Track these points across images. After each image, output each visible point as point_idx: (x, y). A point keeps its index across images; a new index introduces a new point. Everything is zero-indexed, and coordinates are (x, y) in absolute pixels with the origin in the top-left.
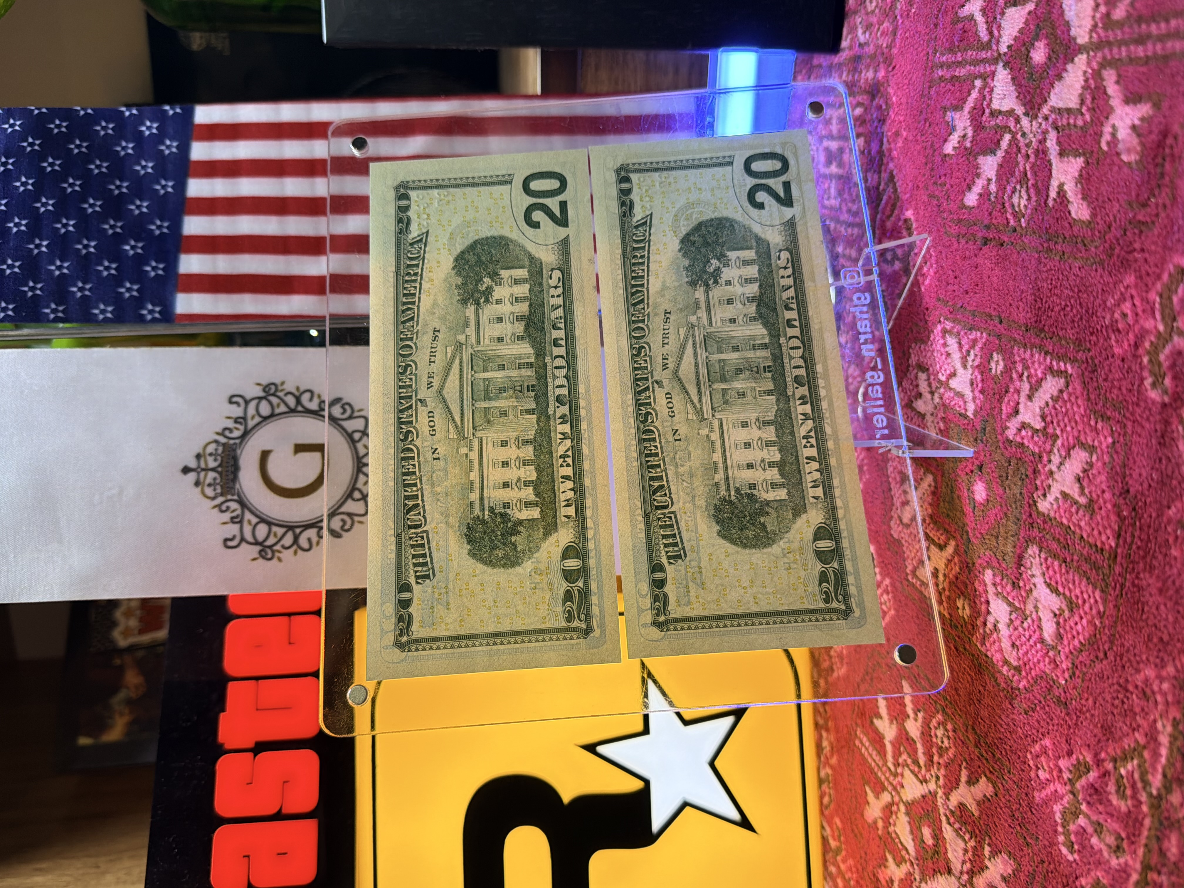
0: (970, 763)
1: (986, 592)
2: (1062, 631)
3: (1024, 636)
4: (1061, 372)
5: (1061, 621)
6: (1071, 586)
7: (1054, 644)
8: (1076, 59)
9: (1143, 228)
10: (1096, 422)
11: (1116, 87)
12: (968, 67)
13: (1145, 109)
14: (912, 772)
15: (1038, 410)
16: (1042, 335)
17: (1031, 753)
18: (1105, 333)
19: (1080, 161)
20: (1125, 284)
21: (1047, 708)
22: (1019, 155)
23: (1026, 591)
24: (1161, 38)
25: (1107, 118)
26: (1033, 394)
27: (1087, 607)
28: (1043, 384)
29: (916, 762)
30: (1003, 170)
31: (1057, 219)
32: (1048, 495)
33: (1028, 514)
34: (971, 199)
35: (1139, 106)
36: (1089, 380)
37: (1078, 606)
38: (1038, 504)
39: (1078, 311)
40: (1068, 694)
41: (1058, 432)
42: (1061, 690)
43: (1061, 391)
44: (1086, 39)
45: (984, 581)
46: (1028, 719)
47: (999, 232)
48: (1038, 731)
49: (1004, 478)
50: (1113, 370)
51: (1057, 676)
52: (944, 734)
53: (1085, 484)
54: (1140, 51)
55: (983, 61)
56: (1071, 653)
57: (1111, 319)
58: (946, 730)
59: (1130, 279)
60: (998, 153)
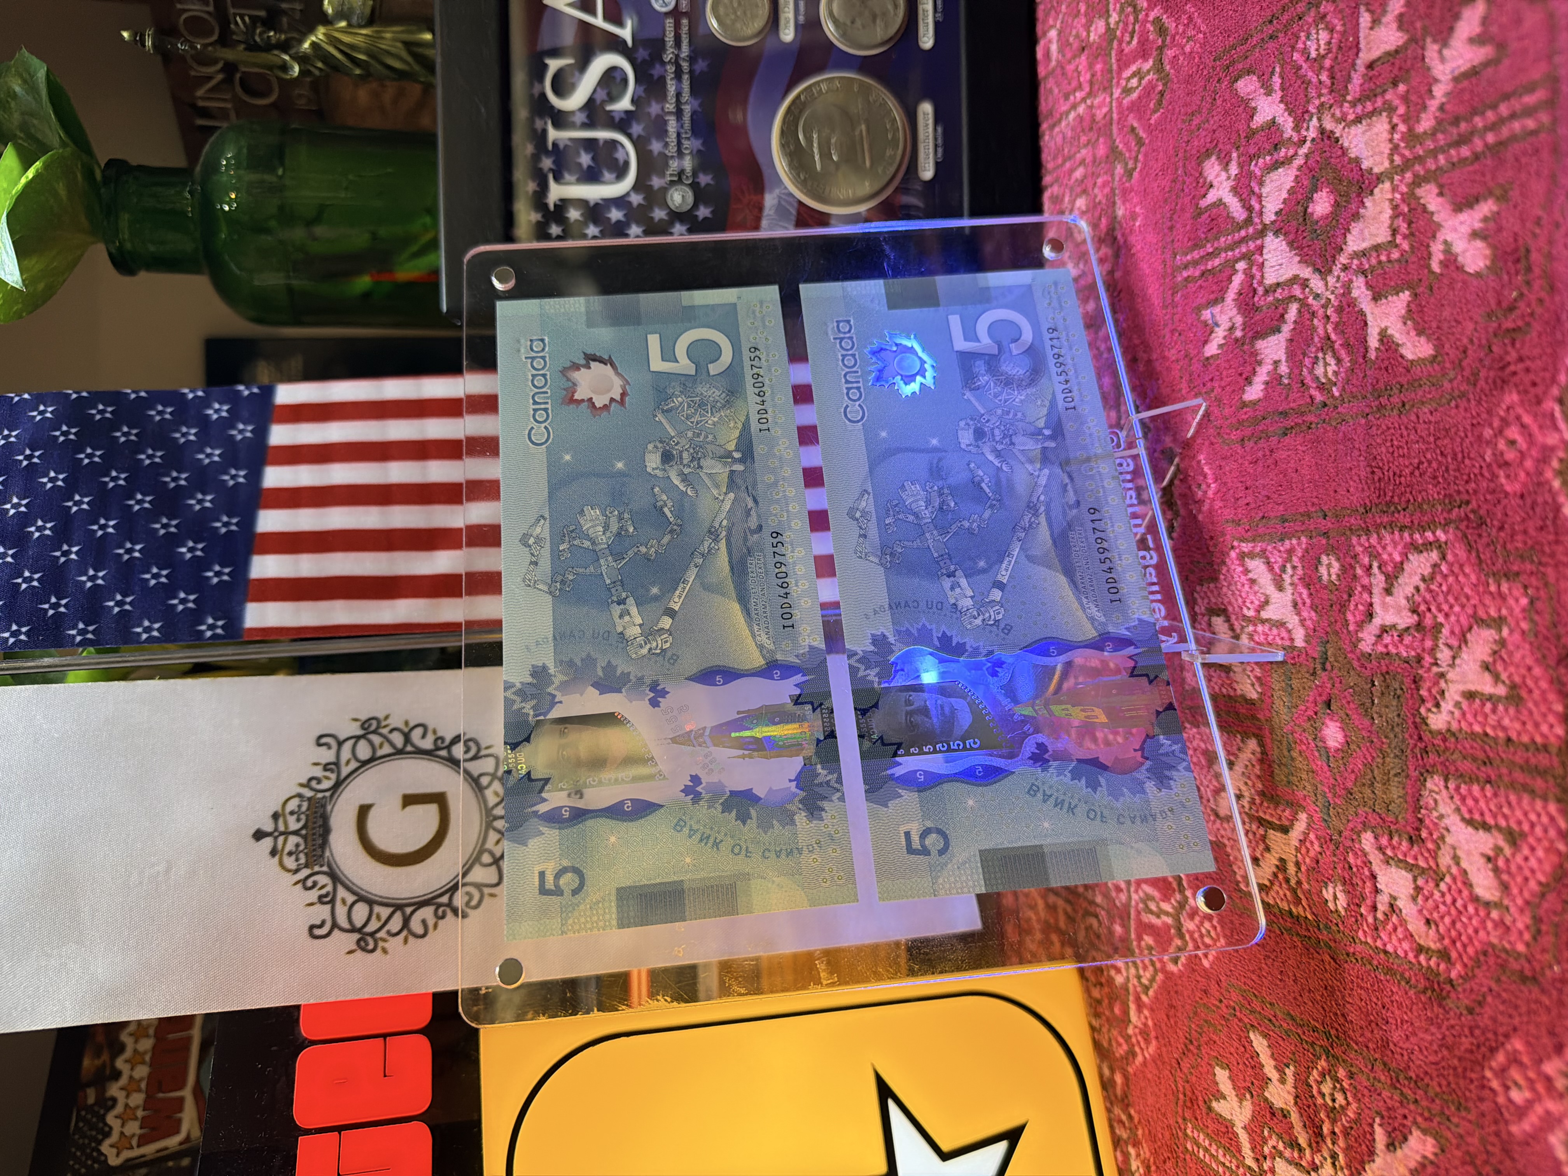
0: (1388, 1117)
1: (1368, 863)
2: (1505, 877)
3: (1444, 903)
4: (1431, 543)
5: (1501, 863)
6: (1506, 810)
7: (1496, 899)
8: (1376, 191)
9: (1514, 335)
10: (1499, 586)
11: (1440, 199)
12: (1223, 255)
13: (1487, 207)
14: (1290, 1162)
15: (1404, 602)
16: (1392, 508)
17: (1491, 1068)
18: (1487, 474)
19: (1406, 296)
20: (1504, 407)
21: (1504, 995)
22: (1315, 321)
23: (1434, 842)
24: (1492, 127)
25: (1434, 237)
26: (1392, 585)
27: (1538, 830)
28: (1405, 566)
29: (1293, 1144)
30: (1294, 343)
31: (1386, 369)
32: (1442, 703)
33: (1416, 737)
34: (1254, 392)
35: (1476, 207)
36: (1475, 537)
37: (1523, 835)
38: (1429, 721)
39: (1440, 463)
40: (1535, 963)
41: (1441, 619)
42: (1523, 961)
43: (1435, 566)
44: (1387, 164)
45: (1362, 850)
46: (1475, 1020)
47: (1302, 414)
48: (1495, 1034)
49: (1368, 705)
50: (1510, 513)
51: (1510, 942)
52: (1335, 1087)
53: (1500, 667)
54: (1465, 151)
55: (1243, 240)
56: (1527, 903)
57: (1494, 454)
58: (1336, 1080)
59: (1512, 397)
60: (1283, 328)
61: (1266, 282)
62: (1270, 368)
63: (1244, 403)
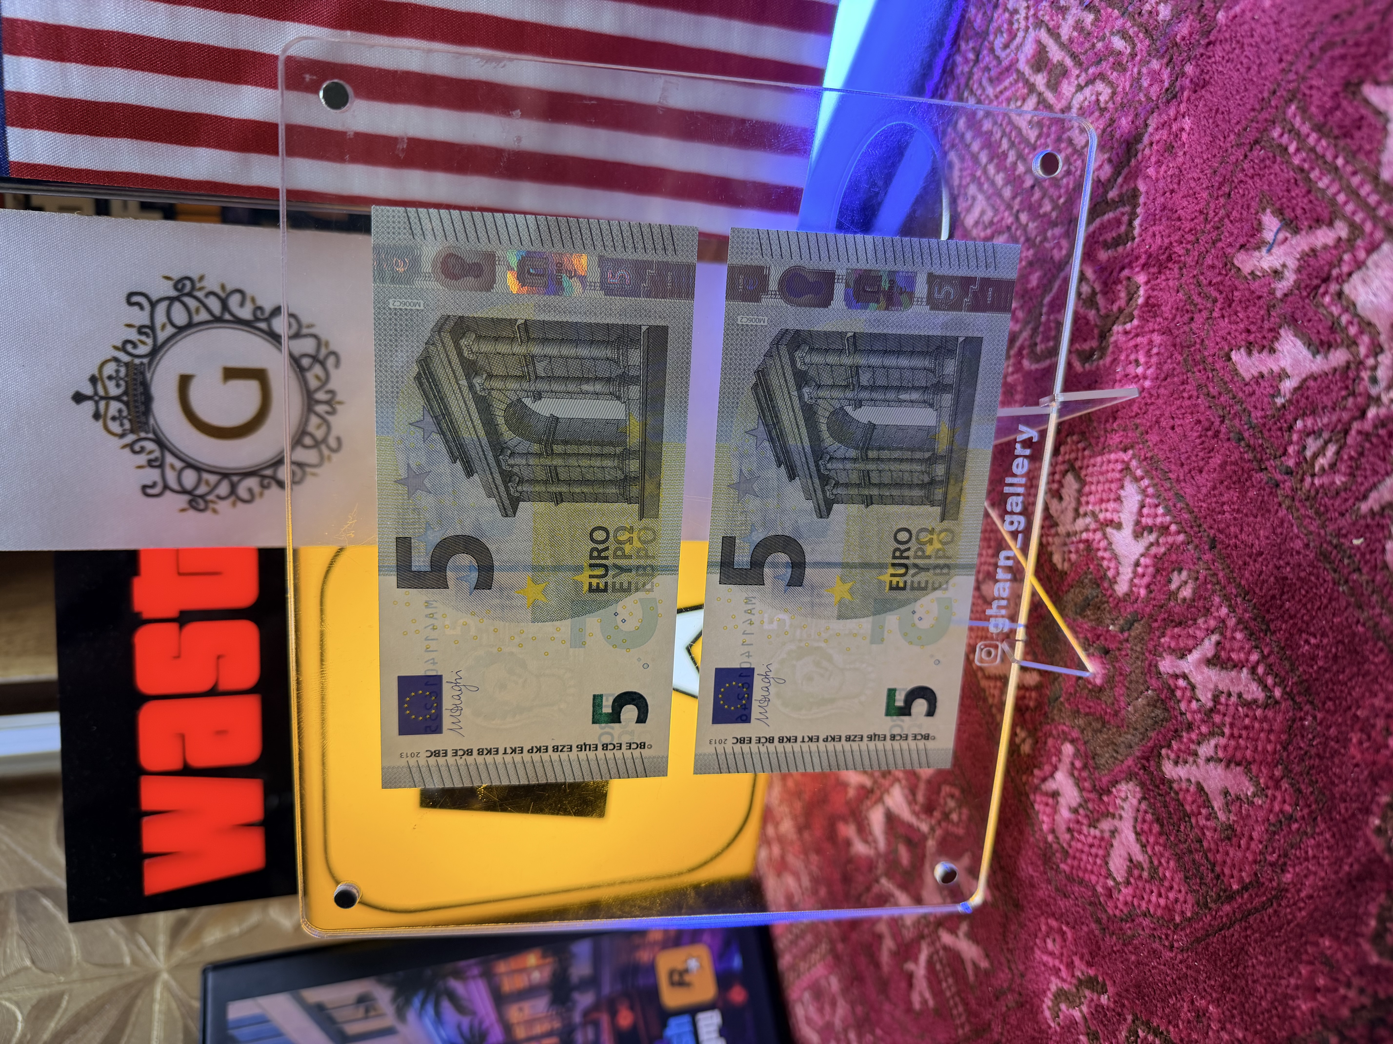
1: (1058, 758)
3: (1086, 837)
4: (1266, 686)
7: (1117, 879)
10: (1282, 778)
12: (1336, 187)
15: (1212, 686)
21: (1081, 911)
23: (1107, 809)
26: (1215, 665)
27: (1172, 894)
28: (1235, 670)
29: (913, 793)
30: (1314, 386)
32: (1180, 766)
33: (1145, 755)
34: (1246, 364)
37: (1161, 883)
38: (1162, 762)
40: (1111, 926)
42: (1105, 916)
43: (1255, 702)
45: (1060, 749)
48: (1062, 915)
51: (1106, 902)
53: (1233, 807)
55: (1366, 206)
56: (1133, 905)
57: (1368, 718)
60: (1319, 358)
61: (1347, 288)
62: (1276, 369)
63: (1229, 359)
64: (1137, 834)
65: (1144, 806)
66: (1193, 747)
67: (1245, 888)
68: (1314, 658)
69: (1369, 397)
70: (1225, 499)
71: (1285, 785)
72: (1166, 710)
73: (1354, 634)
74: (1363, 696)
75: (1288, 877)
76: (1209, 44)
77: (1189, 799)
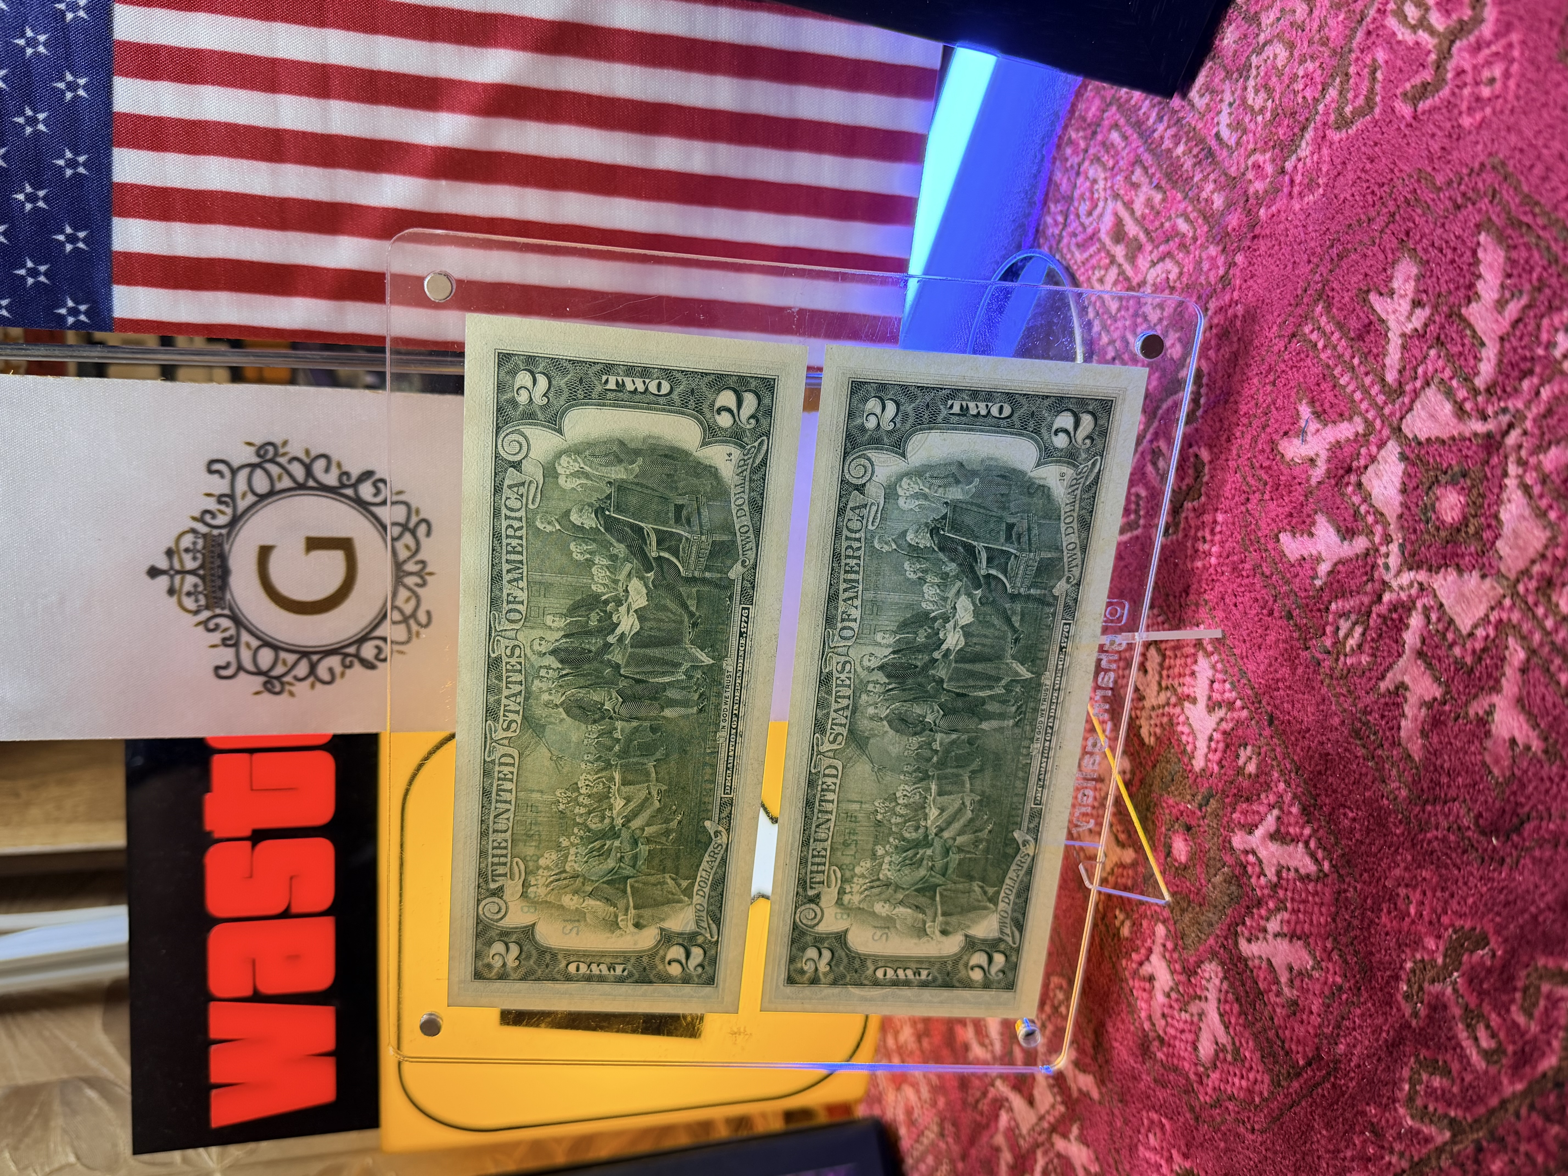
1: (1152, 941)
2: (1218, 1063)
3: (1178, 1022)
4: (1317, 859)
6: (1243, 1041)
7: (1206, 1064)
8: (1488, 580)
10: (1332, 950)
12: (1353, 385)
13: (1534, 741)
15: (1275, 860)
17: (1147, 1113)
18: (1380, 888)
20: (1423, 874)
21: (1177, 1100)
23: (1195, 991)
25: (1490, 690)
26: (1277, 839)
28: (1292, 845)
30: (1343, 571)
32: (1253, 943)
33: (1225, 933)
34: (1290, 547)
35: (1530, 728)
37: (1243, 1064)
38: (1239, 939)
40: (1203, 1113)
42: (1198, 1104)
43: (1308, 876)
44: (1512, 576)
45: (1154, 930)
48: (1161, 1106)
51: (1198, 1089)
55: (1376, 405)
56: (1220, 1090)
57: (1393, 887)
59: (1431, 876)
60: (1346, 543)
61: (1364, 479)
62: (1314, 553)
63: (1278, 541)
64: (1221, 1015)
65: (1225, 986)
66: (1262, 923)
67: (1309, 1064)
68: (1352, 830)
69: (1384, 583)
70: (1278, 676)
71: (1335, 957)
72: (1239, 886)
73: (1381, 808)
74: (1389, 868)
75: (1342, 1048)
76: (1254, 237)
77: (1262, 976)
